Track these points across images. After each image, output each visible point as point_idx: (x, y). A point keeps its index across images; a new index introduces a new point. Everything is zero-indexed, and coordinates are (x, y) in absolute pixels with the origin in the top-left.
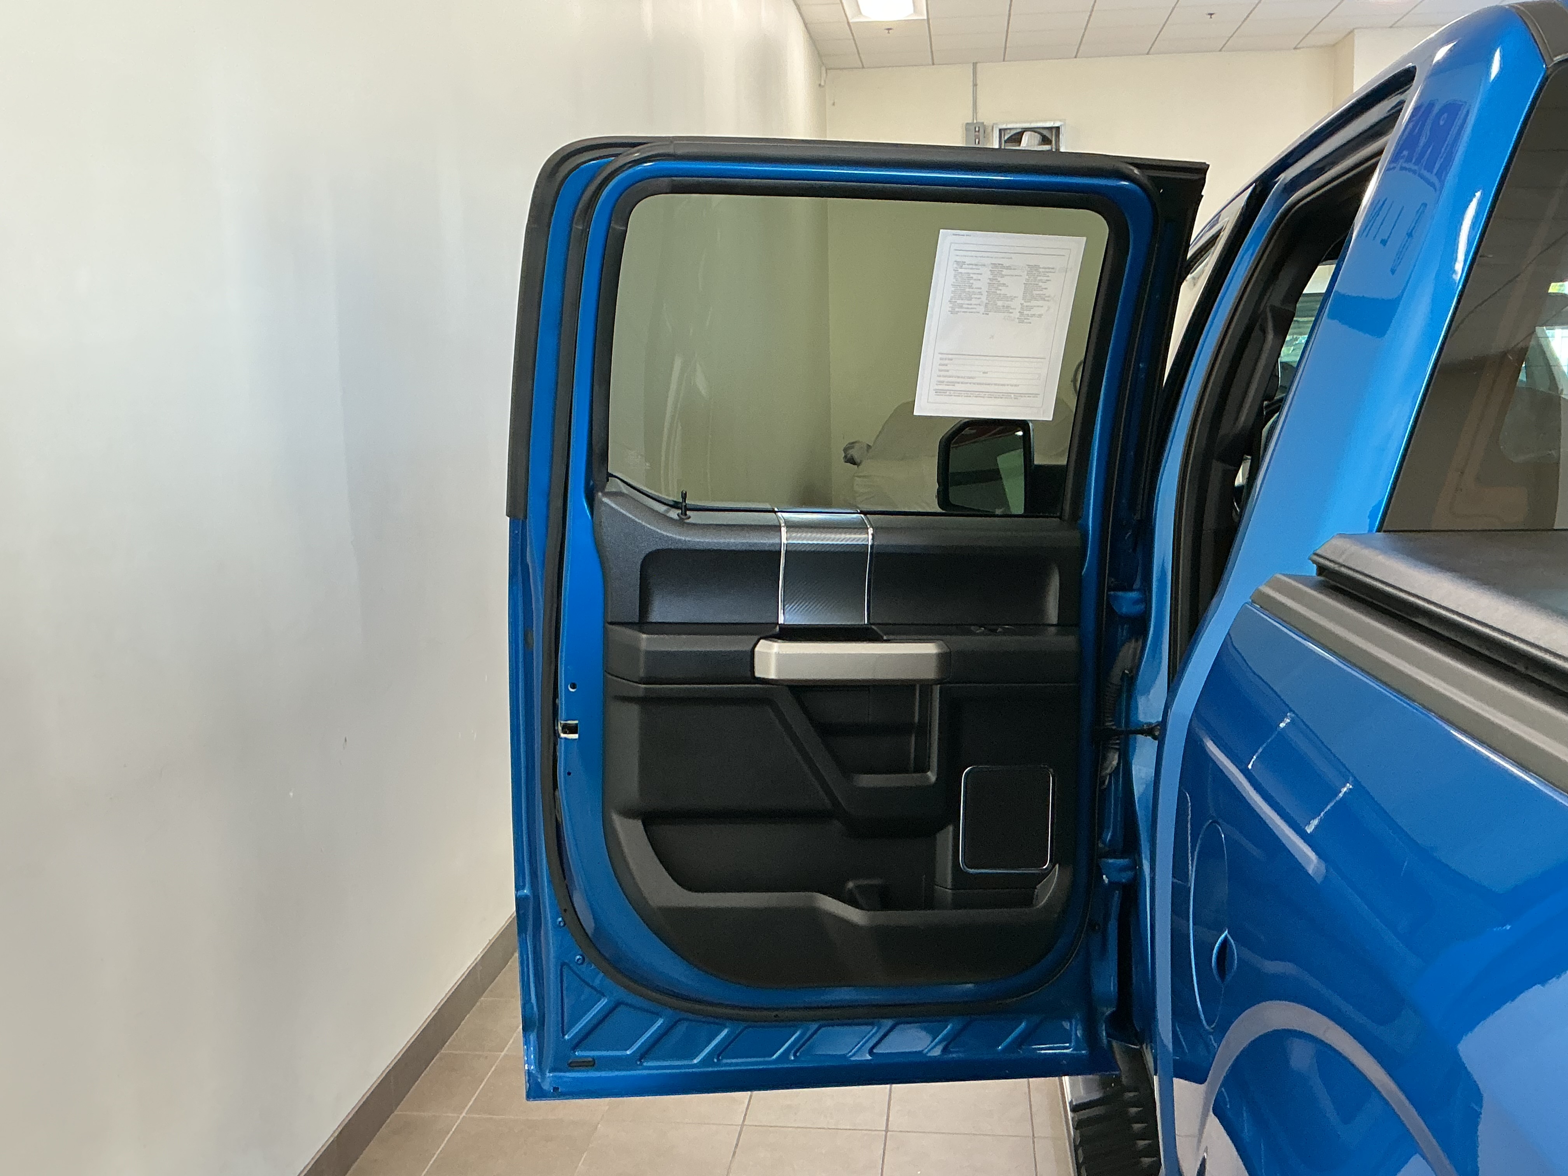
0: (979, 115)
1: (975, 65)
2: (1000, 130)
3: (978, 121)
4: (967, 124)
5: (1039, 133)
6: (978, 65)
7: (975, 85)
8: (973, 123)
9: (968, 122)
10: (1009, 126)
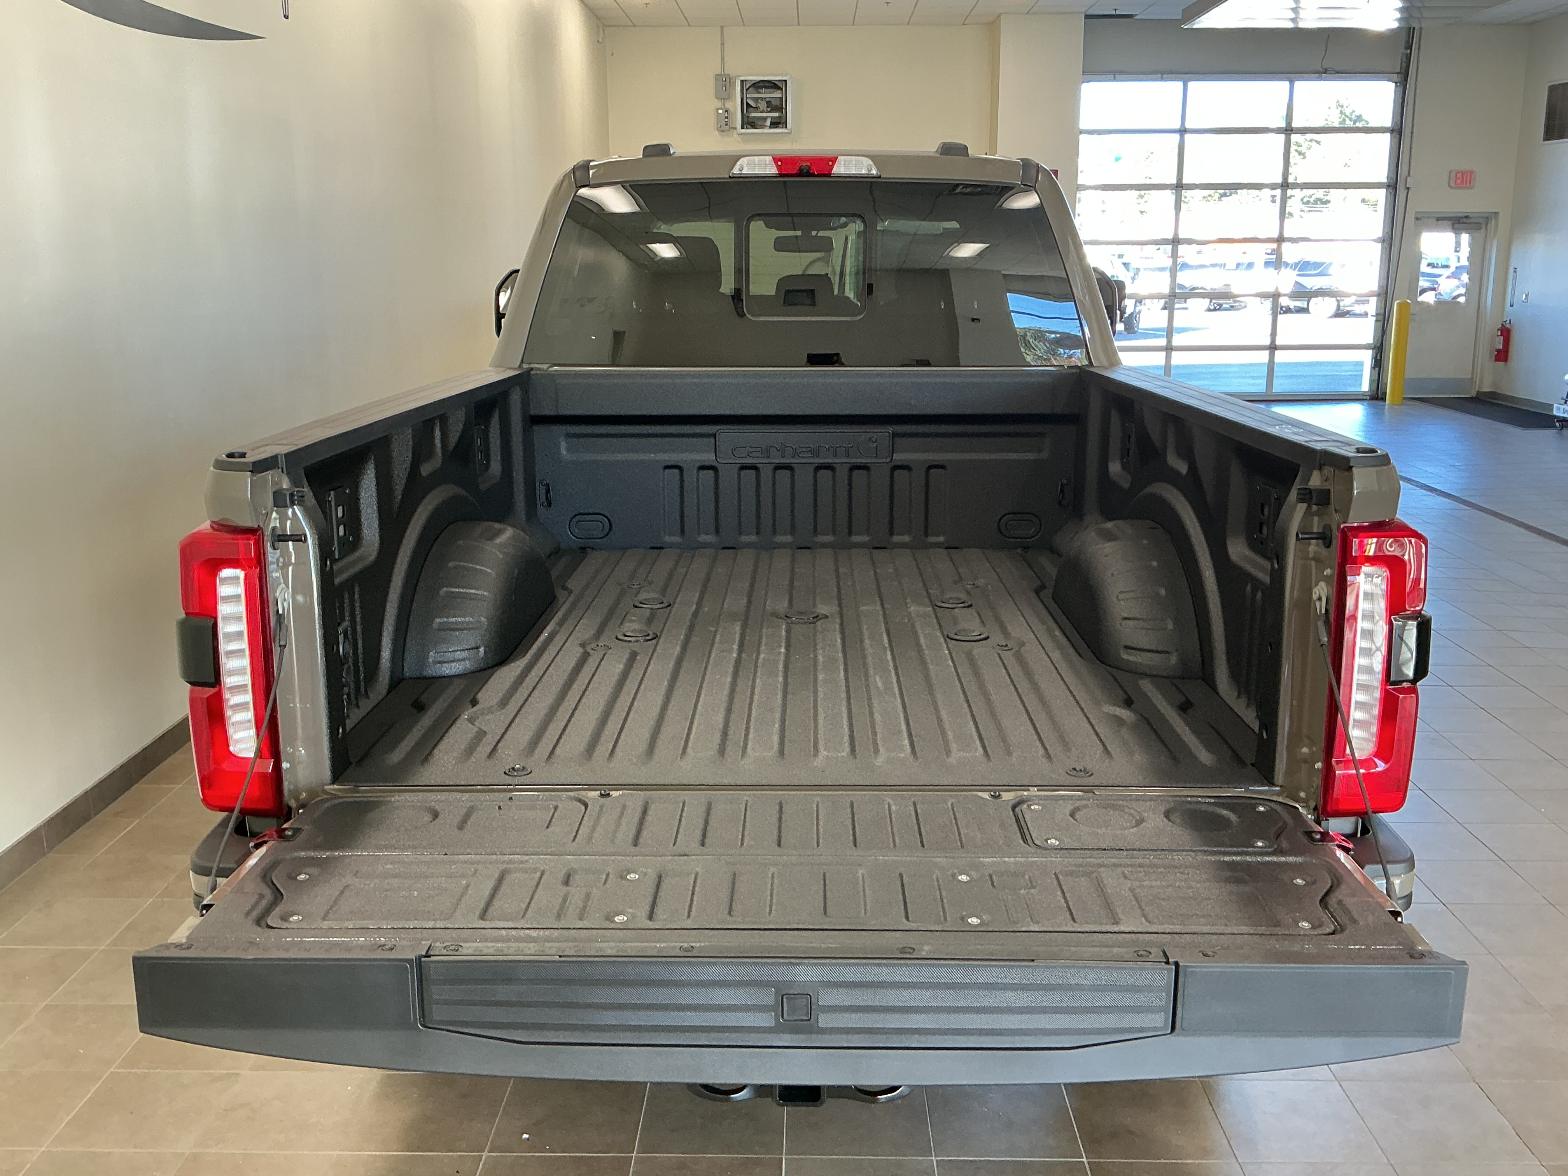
0: (726, 68)
1: (722, 28)
2: (742, 81)
3: (726, 73)
4: (716, 75)
5: (773, 84)
6: (725, 29)
8: (721, 74)
9: (717, 73)
10: (748, 78)
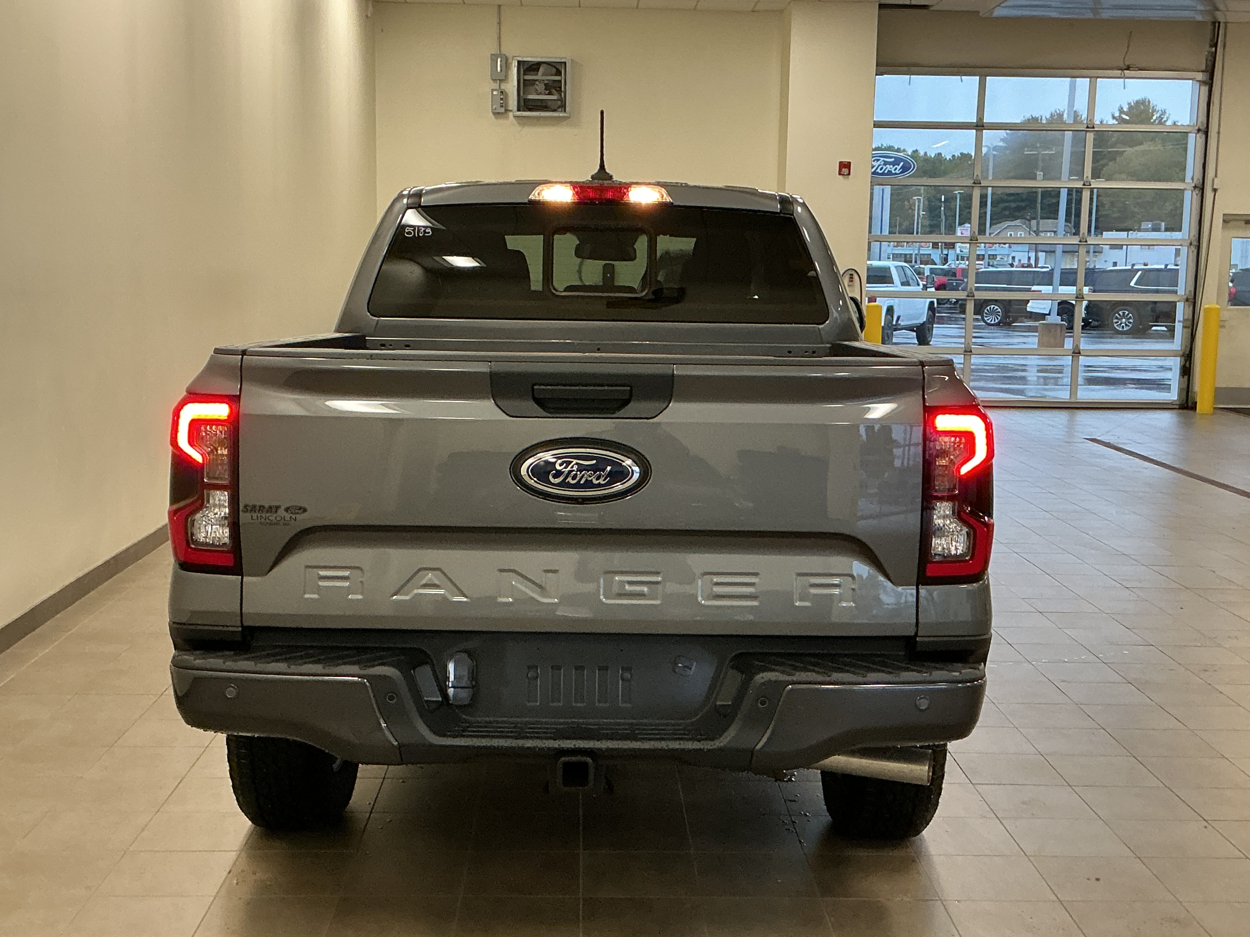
0: (502, 49)
1: (500, 6)
2: (519, 62)
3: (503, 53)
4: (492, 55)
5: (552, 66)
6: (502, 8)
7: (499, 23)
8: (497, 55)
9: (493, 53)
10: (525, 59)
